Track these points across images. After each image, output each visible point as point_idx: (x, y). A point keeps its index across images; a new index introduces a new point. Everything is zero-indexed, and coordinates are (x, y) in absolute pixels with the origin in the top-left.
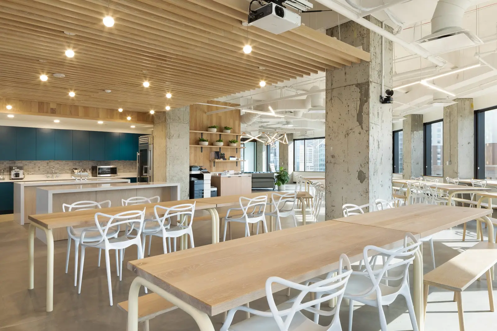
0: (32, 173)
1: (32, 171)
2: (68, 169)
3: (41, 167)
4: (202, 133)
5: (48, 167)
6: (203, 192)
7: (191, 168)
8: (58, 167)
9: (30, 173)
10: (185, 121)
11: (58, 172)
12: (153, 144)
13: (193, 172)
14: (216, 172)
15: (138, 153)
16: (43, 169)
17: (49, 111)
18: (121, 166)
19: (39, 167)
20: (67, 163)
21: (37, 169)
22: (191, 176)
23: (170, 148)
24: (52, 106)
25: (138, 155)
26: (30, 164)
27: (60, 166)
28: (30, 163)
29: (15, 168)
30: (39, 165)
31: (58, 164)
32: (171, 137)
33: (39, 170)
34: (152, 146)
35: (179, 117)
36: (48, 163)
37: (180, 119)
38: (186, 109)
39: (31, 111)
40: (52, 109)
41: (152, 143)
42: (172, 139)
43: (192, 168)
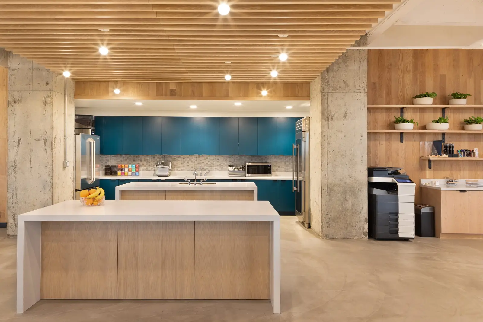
0: (181, 168)
1: (181, 167)
2: (217, 165)
3: (190, 163)
4: (402, 109)
5: (197, 162)
6: (396, 217)
7: (371, 172)
8: (207, 162)
9: (179, 169)
10: (357, 87)
11: (207, 169)
12: (309, 131)
13: (375, 180)
14: (434, 178)
15: (294, 145)
16: (192, 164)
17: (168, 93)
18: (282, 162)
19: (188, 163)
20: (217, 158)
21: (186, 164)
22: (371, 185)
23: (328, 137)
24: (172, 86)
25: (294, 149)
26: (179, 159)
27: (209, 162)
28: (180, 157)
29: (159, 163)
30: (188, 160)
31: (207, 158)
32: (330, 118)
33: (188, 165)
34: (308, 133)
35: (345, 83)
36: (197, 158)
37: (347, 85)
38: (359, 67)
39: (149, 95)
40: (172, 90)
41: (307, 130)
42: (332, 120)
43: (374, 172)
